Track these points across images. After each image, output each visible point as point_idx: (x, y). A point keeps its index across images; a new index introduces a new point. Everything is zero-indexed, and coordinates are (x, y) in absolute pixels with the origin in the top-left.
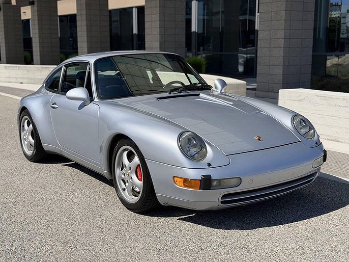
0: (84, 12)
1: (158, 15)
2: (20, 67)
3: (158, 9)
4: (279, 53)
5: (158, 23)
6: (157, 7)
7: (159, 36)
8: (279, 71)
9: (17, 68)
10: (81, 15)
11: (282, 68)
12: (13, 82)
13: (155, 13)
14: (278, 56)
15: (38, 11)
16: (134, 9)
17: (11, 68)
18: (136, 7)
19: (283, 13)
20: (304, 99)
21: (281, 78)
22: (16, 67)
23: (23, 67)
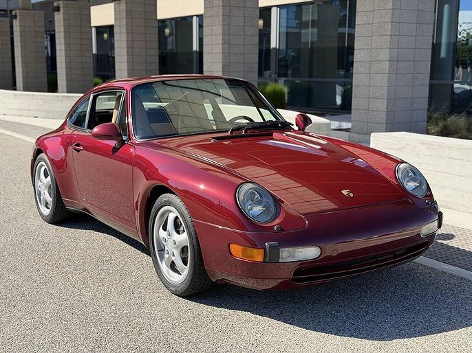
0: (124, 22)
1: (221, 26)
2: (35, 95)
3: (221, 18)
4: (382, 82)
5: (220, 37)
6: (219, 16)
7: (221, 55)
8: (382, 105)
9: (30, 97)
10: (120, 26)
11: (385, 101)
12: (25, 116)
13: (216, 24)
14: (381, 85)
15: (64, 19)
16: (195, 18)
17: (22, 97)
18: (197, 16)
19: (389, 26)
20: (404, 147)
21: (385, 116)
22: (29, 95)
23: (38, 95)
